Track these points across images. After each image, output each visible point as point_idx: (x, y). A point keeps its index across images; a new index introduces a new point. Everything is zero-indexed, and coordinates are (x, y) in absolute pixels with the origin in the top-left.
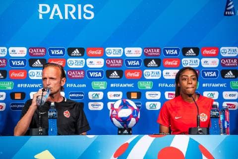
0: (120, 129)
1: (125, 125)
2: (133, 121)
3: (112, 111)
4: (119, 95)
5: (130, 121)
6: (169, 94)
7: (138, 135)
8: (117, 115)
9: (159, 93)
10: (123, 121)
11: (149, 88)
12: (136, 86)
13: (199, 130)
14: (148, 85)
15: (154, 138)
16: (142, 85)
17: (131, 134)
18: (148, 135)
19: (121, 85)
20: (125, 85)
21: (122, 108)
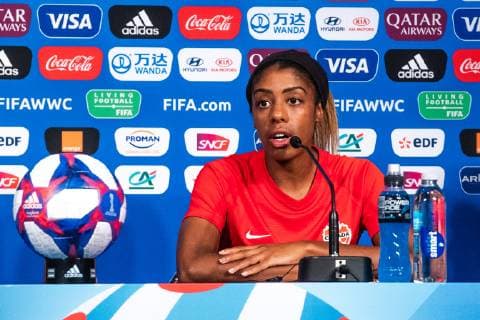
0: (51, 262)
1: (73, 247)
2: (103, 232)
3: (25, 197)
4: (16, 141)
5: (90, 232)
6: (200, 137)
7: (117, 287)
8: (43, 211)
9: (164, 134)
10: (66, 233)
11: (128, 113)
12: (79, 104)
13: (337, 264)
14: (123, 105)
15: (180, 295)
16: (101, 102)
17: (93, 281)
18: (156, 285)
19: (25, 104)
20: (39, 105)
21: (61, 186)
